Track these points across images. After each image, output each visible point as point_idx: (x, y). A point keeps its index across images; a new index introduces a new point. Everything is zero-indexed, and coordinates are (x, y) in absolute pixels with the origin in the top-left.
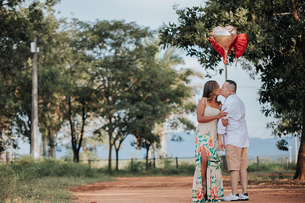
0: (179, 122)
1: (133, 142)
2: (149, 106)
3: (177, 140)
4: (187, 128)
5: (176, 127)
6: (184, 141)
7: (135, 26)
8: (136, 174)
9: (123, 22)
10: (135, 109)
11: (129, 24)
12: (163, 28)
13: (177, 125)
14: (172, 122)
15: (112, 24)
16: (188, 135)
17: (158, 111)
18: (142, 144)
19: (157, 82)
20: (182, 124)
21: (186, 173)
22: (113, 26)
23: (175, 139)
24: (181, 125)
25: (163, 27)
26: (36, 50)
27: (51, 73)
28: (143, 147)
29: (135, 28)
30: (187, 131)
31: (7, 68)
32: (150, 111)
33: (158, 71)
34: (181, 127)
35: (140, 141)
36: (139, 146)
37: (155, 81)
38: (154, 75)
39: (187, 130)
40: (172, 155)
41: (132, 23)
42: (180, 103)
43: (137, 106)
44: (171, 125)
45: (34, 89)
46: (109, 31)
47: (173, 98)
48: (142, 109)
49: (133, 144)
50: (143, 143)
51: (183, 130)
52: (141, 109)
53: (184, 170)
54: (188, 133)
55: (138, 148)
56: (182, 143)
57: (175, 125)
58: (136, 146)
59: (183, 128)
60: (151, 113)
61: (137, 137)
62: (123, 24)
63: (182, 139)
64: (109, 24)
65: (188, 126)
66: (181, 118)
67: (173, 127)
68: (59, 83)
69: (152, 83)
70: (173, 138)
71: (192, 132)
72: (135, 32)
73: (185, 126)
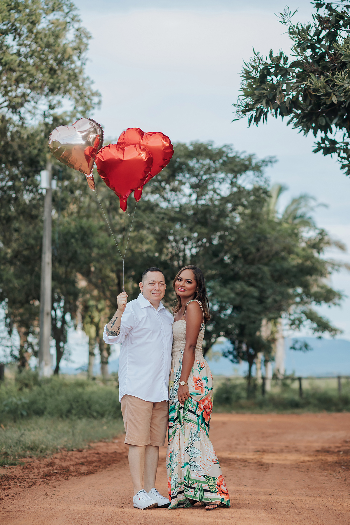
0: (304, 317)
1: (226, 350)
2: (252, 289)
3: (301, 349)
4: (318, 329)
5: (298, 326)
6: (312, 349)
7: (229, 151)
8: (228, 406)
9: (211, 145)
10: (227, 294)
11: (220, 150)
12: (253, 67)
13: (301, 322)
14: (292, 318)
15: (191, 148)
16: (319, 341)
17: (267, 298)
18: (241, 354)
19: (267, 248)
20: (309, 321)
21: (315, 406)
22: (192, 152)
23: (297, 346)
24: (307, 323)
25: (253, 64)
26: (50, 184)
27: (82, 228)
28: (243, 359)
29: (231, 155)
30: (317, 334)
31: (4, 218)
32: (253, 297)
33: (268, 230)
34: (308, 327)
35: (238, 349)
36: (235, 357)
37: (263, 248)
38: (262, 238)
39: (318, 331)
40: (294, 372)
41: (225, 146)
42: (306, 286)
43: (232, 289)
44: (290, 322)
45: (45, 253)
46: (186, 159)
47: (295, 276)
48: (241, 294)
49: (227, 354)
50: (243, 353)
51: (311, 332)
52: (238, 294)
53: (311, 400)
54: (320, 338)
55: (235, 360)
56: (309, 354)
57: (297, 322)
58: (231, 357)
59: (310, 328)
60: (254, 301)
61: (233, 343)
62: (210, 148)
63: (309, 348)
64: (186, 148)
65: (319, 326)
66: (308, 311)
67: (293, 326)
68: (94, 246)
69: (258, 250)
70: (294, 345)
71: (326, 335)
72: (231, 163)
73: (315, 325)
